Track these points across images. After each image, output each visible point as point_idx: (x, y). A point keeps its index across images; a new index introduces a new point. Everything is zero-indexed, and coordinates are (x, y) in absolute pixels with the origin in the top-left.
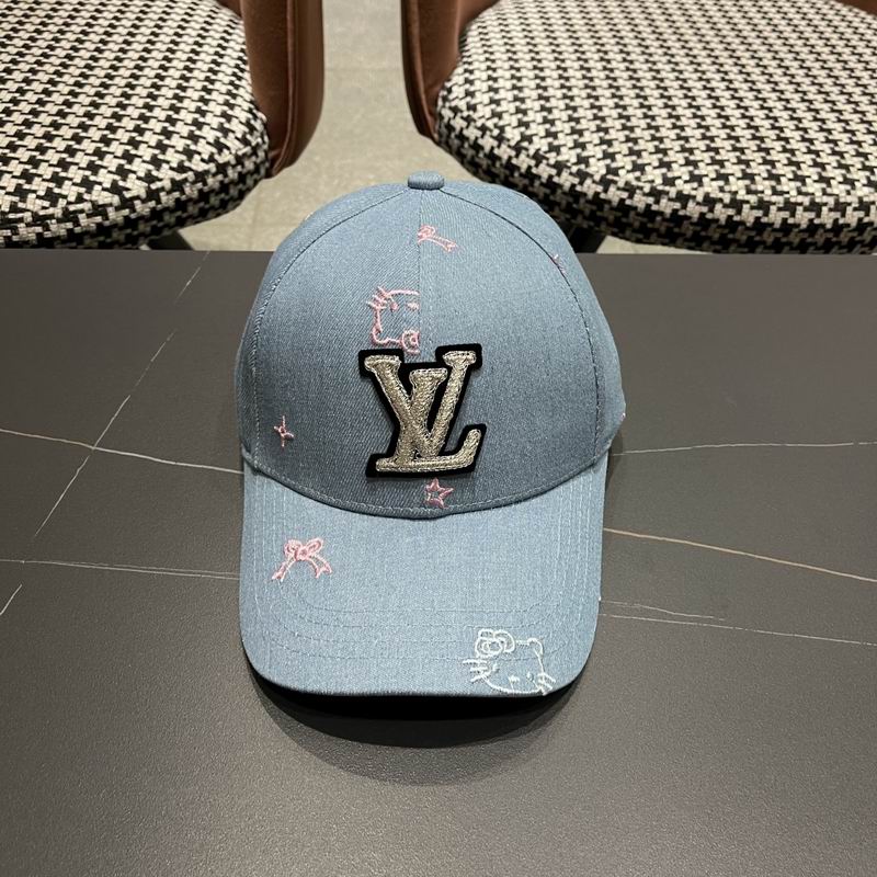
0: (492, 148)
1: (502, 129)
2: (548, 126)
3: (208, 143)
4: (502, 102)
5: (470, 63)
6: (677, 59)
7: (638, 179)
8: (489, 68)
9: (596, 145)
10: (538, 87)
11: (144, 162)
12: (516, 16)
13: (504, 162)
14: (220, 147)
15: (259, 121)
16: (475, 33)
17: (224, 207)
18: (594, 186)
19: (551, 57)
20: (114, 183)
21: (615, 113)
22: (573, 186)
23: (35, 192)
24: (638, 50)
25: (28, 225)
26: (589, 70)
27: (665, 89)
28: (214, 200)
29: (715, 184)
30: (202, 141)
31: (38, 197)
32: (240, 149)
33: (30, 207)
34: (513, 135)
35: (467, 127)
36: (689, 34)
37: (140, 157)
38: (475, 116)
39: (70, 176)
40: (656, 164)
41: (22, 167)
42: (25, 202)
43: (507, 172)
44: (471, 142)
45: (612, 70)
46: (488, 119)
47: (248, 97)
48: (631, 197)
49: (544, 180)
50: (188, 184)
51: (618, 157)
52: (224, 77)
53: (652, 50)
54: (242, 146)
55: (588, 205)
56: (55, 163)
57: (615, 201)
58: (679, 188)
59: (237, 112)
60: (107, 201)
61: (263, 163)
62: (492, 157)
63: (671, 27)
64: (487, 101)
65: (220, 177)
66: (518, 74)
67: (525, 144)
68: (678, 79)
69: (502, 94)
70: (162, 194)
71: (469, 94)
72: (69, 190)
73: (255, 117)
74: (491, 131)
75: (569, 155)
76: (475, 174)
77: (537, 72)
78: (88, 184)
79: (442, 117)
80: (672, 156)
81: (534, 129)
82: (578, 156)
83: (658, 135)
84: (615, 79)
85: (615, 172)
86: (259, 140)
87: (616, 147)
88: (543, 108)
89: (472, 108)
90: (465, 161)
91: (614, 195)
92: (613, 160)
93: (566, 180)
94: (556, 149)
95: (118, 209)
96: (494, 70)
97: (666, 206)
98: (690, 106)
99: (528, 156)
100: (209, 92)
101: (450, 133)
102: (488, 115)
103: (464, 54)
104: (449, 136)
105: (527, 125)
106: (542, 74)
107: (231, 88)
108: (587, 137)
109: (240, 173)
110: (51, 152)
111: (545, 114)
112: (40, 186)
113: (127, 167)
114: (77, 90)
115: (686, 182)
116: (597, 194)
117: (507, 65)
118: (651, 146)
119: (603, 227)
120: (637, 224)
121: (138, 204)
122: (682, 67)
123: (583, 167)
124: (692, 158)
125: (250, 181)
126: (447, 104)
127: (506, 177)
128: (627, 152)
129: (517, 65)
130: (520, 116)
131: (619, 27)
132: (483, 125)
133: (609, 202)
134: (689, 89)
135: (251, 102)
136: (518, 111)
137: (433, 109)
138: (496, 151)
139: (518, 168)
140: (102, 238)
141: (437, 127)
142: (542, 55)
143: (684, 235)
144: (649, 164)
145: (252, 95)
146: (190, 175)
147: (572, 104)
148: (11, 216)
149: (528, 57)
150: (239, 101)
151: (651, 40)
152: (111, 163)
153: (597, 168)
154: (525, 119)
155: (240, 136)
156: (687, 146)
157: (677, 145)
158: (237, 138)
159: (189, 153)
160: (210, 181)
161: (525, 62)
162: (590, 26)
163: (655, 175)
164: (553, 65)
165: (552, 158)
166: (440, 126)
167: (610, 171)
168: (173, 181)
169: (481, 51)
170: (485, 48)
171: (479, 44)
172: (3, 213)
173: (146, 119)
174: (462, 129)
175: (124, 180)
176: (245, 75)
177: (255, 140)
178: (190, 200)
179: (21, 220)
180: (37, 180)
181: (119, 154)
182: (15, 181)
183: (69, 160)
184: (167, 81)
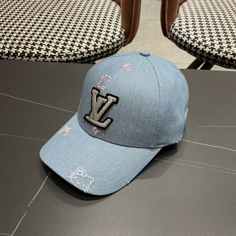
0: (186, 40)
1: (189, 35)
2: (203, 35)
3: (110, 37)
4: (189, 28)
5: (180, 17)
7: (229, 50)
8: (186, 18)
9: (217, 40)
10: (200, 24)
11: (94, 41)
12: (193, 4)
13: (189, 44)
14: (113, 38)
16: (181, 9)
17: (112, 54)
18: (216, 51)
19: (203, 16)
20: (86, 47)
21: (222, 32)
22: (209, 51)
23: (67, 48)
24: (228, 14)
25: (65, 57)
26: (214, 19)
28: (110, 52)
30: (109, 36)
31: (68, 50)
32: (118, 39)
33: (65, 52)
34: (193, 37)
35: (179, 34)
37: (93, 40)
38: (182, 31)
39: (75, 44)
40: (235, 46)
41: (64, 42)
43: (190, 47)
44: (180, 39)
45: (221, 20)
47: (120, 25)
48: (226, 55)
49: (201, 50)
50: (104, 47)
51: (223, 44)
52: (114, 20)
53: (232, 14)
55: (213, 57)
56: (72, 41)
57: (222, 56)
59: (117, 29)
60: (84, 51)
61: (123, 42)
62: (186, 43)
64: (185, 27)
65: (112, 46)
66: (194, 20)
67: (196, 40)
69: (189, 26)
70: (98, 50)
71: (180, 25)
72: (75, 48)
73: (122, 30)
74: (186, 36)
75: (209, 43)
76: (180, 47)
77: (199, 20)
78: (80, 47)
79: (171, 32)
81: (198, 35)
82: (211, 43)
83: (235, 38)
84: (222, 22)
85: (222, 48)
86: (123, 36)
87: (223, 41)
89: (181, 29)
90: (178, 44)
91: (221, 54)
93: (207, 50)
94: (205, 41)
95: (87, 53)
96: (187, 19)
99: (197, 43)
100: (111, 23)
101: (174, 36)
102: (185, 31)
103: (178, 14)
104: (173, 37)
106: (201, 20)
107: (116, 22)
108: (214, 38)
109: (117, 45)
110: (71, 38)
111: (202, 31)
112: (68, 47)
113: (90, 42)
114: (77, 22)
116: (216, 54)
117: (191, 18)
118: (233, 41)
119: (217, 63)
120: (227, 63)
121: (92, 52)
123: (213, 46)
125: (119, 47)
126: (174, 28)
128: (226, 43)
129: (194, 18)
130: (195, 32)
131: (223, 8)
132: (184, 34)
133: (220, 56)
135: (121, 26)
136: (194, 30)
137: (169, 29)
138: (187, 41)
139: (193, 46)
140: (82, 61)
141: (170, 34)
142: (201, 15)
144: (233, 46)
145: (121, 24)
146: (105, 45)
147: (210, 29)
148: (61, 54)
149: (197, 15)
150: (118, 26)
151: (232, 12)
152: (86, 41)
153: (217, 47)
154: (196, 33)
155: (118, 35)
158: (117, 36)
159: (105, 39)
160: (110, 47)
161: (196, 17)
162: (214, 7)
163: (234, 49)
164: (204, 18)
165: (204, 43)
166: (171, 34)
167: (221, 47)
168: (101, 46)
169: (183, 14)
170: (185, 13)
171: (183, 12)
172: (59, 53)
173: (94, 30)
174: (177, 35)
175: (89, 46)
176: (120, 19)
177: (122, 36)
178: (104, 52)
179: (63, 55)
180: (67, 45)
181: (88, 39)
182: (62, 45)
183: (75, 40)
184: (100, 20)
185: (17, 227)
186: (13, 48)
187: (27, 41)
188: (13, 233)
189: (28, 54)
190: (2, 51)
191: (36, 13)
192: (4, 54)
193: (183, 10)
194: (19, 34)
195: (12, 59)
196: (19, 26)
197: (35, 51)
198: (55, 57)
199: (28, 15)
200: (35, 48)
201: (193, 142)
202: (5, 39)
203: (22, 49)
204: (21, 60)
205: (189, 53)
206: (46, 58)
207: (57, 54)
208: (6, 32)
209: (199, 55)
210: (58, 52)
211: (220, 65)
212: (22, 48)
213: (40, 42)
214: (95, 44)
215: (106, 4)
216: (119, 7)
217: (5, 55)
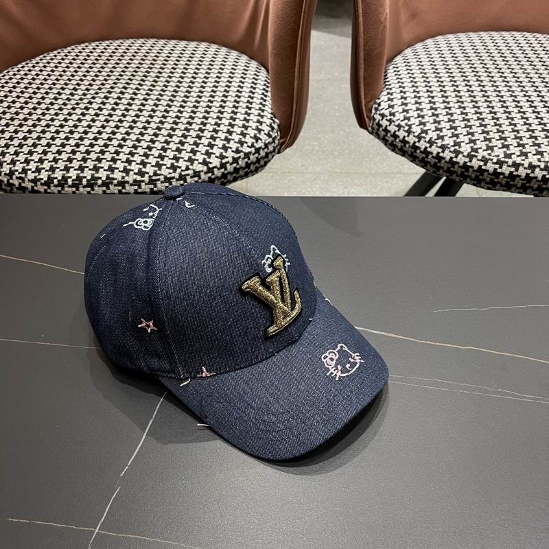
0: (404, 137)
1: (410, 126)
2: (436, 125)
3: (251, 137)
4: (410, 111)
5: (391, 89)
6: (511, 84)
7: (489, 154)
8: (401, 92)
9: (464, 135)
10: (430, 102)
11: (219, 148)
12: (415, 60)
13: (411, 145)
14: (257, 139)
15: (276, 124)
16: (392, 71)
17: (257, 170)
18: (464, 158)
19: (437, 84)
20: (204, 160)
21: (475, 117)
22: (452, 158)
23: (165, 165)
24: (488, 79)
25: (162, 182)
26: (459, 91)
27: (504, 102)
28: (253, 167)
29: (535, 157)
30: (248, 136)
31: (167, 168)
32: (267, 140)
33: (163, 173)
34: (417, 130)
35: (390, 125)
36: (517, 68)
37: (217, 145)
38: (394, 119)
39: (182, 156)
40: (500, 146)
41: (158, 152)
42: (160, 170)
43: (413, 150)
44: (392, 134)
45: (472, 92)
46: (402, 121)
47: (270, 111)
48: (485, 165)
49: (434, 155)
50: (241, 159)
51: (478, 142)
52: (257, 100)
53: (495, 79)
54: (267, 138)
55: (460, 169)
56: (175, 149)
57: (476, 167)
58: (514, 159)
59: (265, 119)
60: (201, 169)
61: (277, 146)
62: (404, 142)
63: (506, 64)
64: (401, 111)
65: (256, 155)
66: (418, 95)
67: (424, 135)
68: (511, 96)
69: (409, 107)
70: (228, 165)
71: (390, 106)
72: (182, 164)
73: (274, 122)
74: (404, 127)
75: (449, 141)
76: (393, 151)
77: (429, 93)
78: (191, 160)
79: (374, 119)
80: (509, 141)
81: (428, 126)
82: (454, 141)
83: (501, 129)
84: (474, 97)
85: (476, 151)
86: (276, 134)
87: (477, 136)
88: (433, 115)
89: (393, 114)
90: (388, 143)
91: (475, 163)
92: (475, 144)
93: (447, 155)
94: (442, 138)
95: (206, 173)
96: (405, 93)
97: (506, 170)
98: (520, 112)
99: (425, 141)
100: (250, 109)
101: (379, 128)
102: (402, 119)
103: (387, 83)
104: (378, 130)
105: (424, 124)
106: (432, 95)
107: (261, 106)
108: (459, 131)
109: (266, 153)
110: (172, 144)
111: (435, 117)
112: (167, 162)
113: (210, 151)
114: (182, 109)
115: (518, 156)
116: (465, 163)
117: (411, 90)
118: (497, 136)
120: (488, 179)
121: (216, 170)
122: (513, 89)
123: (457, 147)
124: (521, 142)
125: (270, 156)
126: (378, 112)
127: (412, 153)
128: (483, 139)
129: (417, 90)
130: (420, 119)
131: (475, 66)
132: (399, 124)
133: (472, 167)
134: (518, 102)
135: (272, 114)
136: (419, 116)
137: (369, 114)
138: (406, 139)
139: (420, 148)
141: (371, 124)
142: (431, 84)
143: (516, 185)
144: (496, 146)
145: (272, 109)
146: (242, 155)
147: (450, 112)
148: (154, 178)
149: (423, 85)
150: (265, 113)
151: (494, 73)
152: (202, 149)
153: (466, 149)
154: (423, 121)
155: (266, 132)
156: (518, 135)
157: (512, 135)
158: (265, 134)
159: (241, 143)
160: (252, 157)
161: (422, 88)
163: (500, 153)
164: (438, 89)
165: (440, 142)
166: (373, 124)
167: (473, 150)
168: (233, 158)
169: (396, 82)
170: (399, 80)
171: (395, 78)
172: (150, 176)
173: (219, 125)
174: (386, 126)
175: (209, 158)
176: (268, 99)
177: (274, 134)
178: (241, 168)
179: (158, 180)
180: (166, 159)
181: (206, 144)
182: (155, 159)
183: (181, 148)
184: (228, 103)
185: (105, 515)
186: (58, 170)
187: (85, 155)
188: (100, 525)
189: (88, 180)
190: (35, 177)
191: (97, 93)
192: (39, 183)
193: (396, 73)
194: (68, 141)
195: (56, 191)
196: (64, 123)
197: (102, 174)
198: (144, 184)
199: (81, 99)
200: (102, 168)
201: (424, 342)
202: (40, 152)
203: (76, 172)
204: (74, 192)
205: (412, 161)
206: (124, 188)
207: (146, 178)
208: (39, 136)
209: (431, 166)
210: (148, 173)
211: (474, 185)
212: (75, 170)
213: (111, 155)
214: (222, 153)
215: (239, 67)
216: (266, 73)
217: (42, 184)
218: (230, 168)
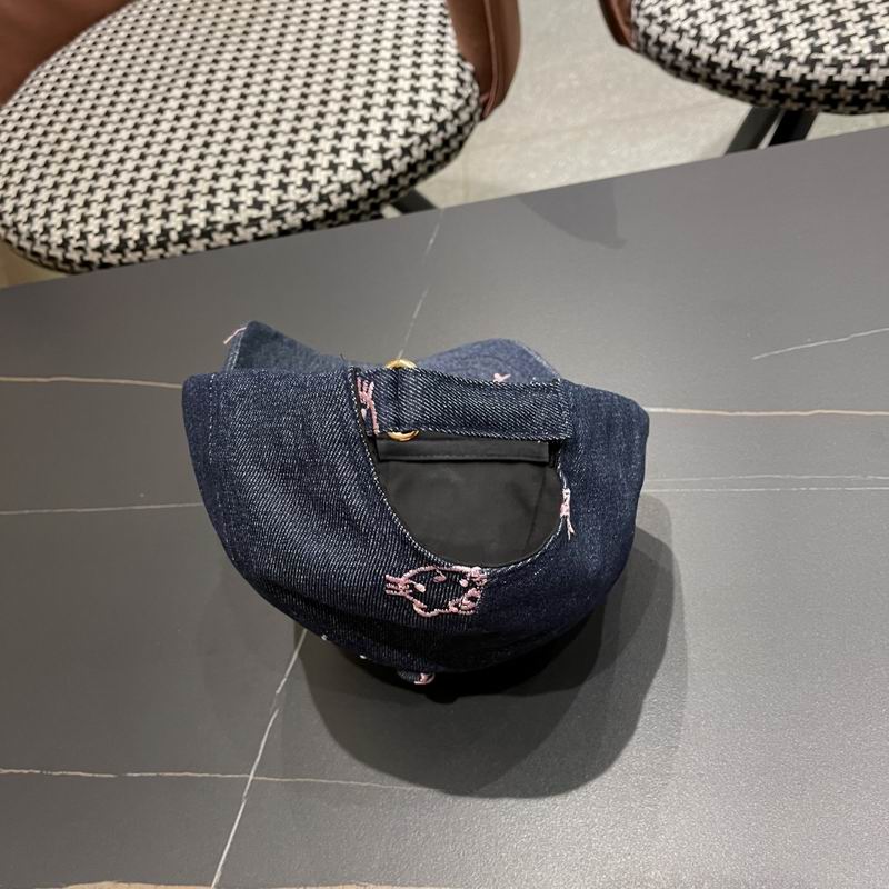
0: (691, 49)
1: (699, 28)
2: (745, 15)
3: (427, 105)
7: (845, 52)
9: (797, 25)
11: (376, 135)
13: (704, 61)
15: (468, 73)
17: (447, 159)
18: (799, 68)
20: (355, 161)
22: (778, 72)
23: (293, 183)
25: (294, 213)
28: (439, 156)
30: (421, 105)
31: (298, 187)
32: (454, 104)
33: (292, 197)
34: (711, 32)
35: (664, 33)
37: (372, 132)
38: (670, 19)
39: (318, 162)
40: (863, 33)
41: (280, 163)
42: (287, 193)
43: (709, 70)
44: (670, 47)
46: (684, 20)
47: (454, 51)
48: (839, 72)
49: (747, 72)
50: (415, 148)
51: (821, 33)
52: (430, 37)
54: (456, 101)
55: (796, 89)
56: (305, 153)
57: (823, 79)
59: (446, 69)
60: (352, 178)
61: (475, 111)
62: (692, 58)
64: (680, 2)
65: (441, 134)
67: (724, 39)
70: (395, 162)
73: (463, 69)
74: (688, 32)
75: (770, 42)
79: (636, 26)
80: (878, 21)
81: (731, 21)
82: (780, 40)
85: (819, 50)
86: (470, 90)
87: (818, 23)
89: (667, 12)
90: (665, 66)
91: (821, 73)
92: (817, 37)
93: (769, 68)
94: (755, 38)
95: (361, 183)
97: (877, 75)
99: (728, 50)
100: (420, 55)
101: (647, 42)
102: (683, 16)
104: (646, 44)
105: (724, 19)
107: (437, 46)
108: (787, 18)
109: (458, 126)
110: (299, 144)
113: (363, 144)
114: (309, 81)
116: (803, 76)
118: (855, 15)
119: (814, 106)
120: (849, 98)
121: (376, 176)
123: (785, 51)
125: (466, 130)
126: (642, 13)
127: (709, 76)
128: (831, 27)
130: (716, 10)
132: (679, 28)
133: (816, 81)
135: (459, 55)
136: (713, 5)
137: (627, 19)
138: (695, 52)
139: (719, 65)
140: (351, 212)
141: (634, 36)
144: (855, 34)
145: (457, 47)
146: (416, 139)
148: (280, 208)
152: (349, 143)
153: (801, 49)
154: (722, 12)
155: (452, 91)
158: (450, 94)
159: (411, 119)
160: (433, 139)
163: (862, 45)
165: (753, 47)
166: (637, 36)
167: (814, 49)
168: (402, 148)
173: (371, 96)
174: (659, 36)
175: (362, 155)
176: (448, 30)
177: (466, 92)
178: (419, 161)
179: (286, 210)
180: (293, 172)
181: (354, 133)
182: (277, 177)
183: (315, 148)
184: (382, 54)
186: (131, 225)
187: (167, 192)
188: (254, 768)
189: (178, 233)
190: (101, 242)
192: (108, 251)
194: (139, 173)
195: (135, 259)
196: (130, 143)
197: (199, 219)
198: (265, 221)
200: (197, 207)
202: (101, 200)
203: (159, 222)
204: (162, 257)
206: (236, 234)
207: (267, 211)
208: (96, 173)
209: (745, 92)
210: (267, 202)
212: (157, 219)
213: (207, 184)
214: (381, 143)
218: (399, 166)
